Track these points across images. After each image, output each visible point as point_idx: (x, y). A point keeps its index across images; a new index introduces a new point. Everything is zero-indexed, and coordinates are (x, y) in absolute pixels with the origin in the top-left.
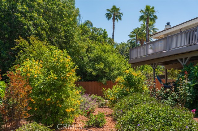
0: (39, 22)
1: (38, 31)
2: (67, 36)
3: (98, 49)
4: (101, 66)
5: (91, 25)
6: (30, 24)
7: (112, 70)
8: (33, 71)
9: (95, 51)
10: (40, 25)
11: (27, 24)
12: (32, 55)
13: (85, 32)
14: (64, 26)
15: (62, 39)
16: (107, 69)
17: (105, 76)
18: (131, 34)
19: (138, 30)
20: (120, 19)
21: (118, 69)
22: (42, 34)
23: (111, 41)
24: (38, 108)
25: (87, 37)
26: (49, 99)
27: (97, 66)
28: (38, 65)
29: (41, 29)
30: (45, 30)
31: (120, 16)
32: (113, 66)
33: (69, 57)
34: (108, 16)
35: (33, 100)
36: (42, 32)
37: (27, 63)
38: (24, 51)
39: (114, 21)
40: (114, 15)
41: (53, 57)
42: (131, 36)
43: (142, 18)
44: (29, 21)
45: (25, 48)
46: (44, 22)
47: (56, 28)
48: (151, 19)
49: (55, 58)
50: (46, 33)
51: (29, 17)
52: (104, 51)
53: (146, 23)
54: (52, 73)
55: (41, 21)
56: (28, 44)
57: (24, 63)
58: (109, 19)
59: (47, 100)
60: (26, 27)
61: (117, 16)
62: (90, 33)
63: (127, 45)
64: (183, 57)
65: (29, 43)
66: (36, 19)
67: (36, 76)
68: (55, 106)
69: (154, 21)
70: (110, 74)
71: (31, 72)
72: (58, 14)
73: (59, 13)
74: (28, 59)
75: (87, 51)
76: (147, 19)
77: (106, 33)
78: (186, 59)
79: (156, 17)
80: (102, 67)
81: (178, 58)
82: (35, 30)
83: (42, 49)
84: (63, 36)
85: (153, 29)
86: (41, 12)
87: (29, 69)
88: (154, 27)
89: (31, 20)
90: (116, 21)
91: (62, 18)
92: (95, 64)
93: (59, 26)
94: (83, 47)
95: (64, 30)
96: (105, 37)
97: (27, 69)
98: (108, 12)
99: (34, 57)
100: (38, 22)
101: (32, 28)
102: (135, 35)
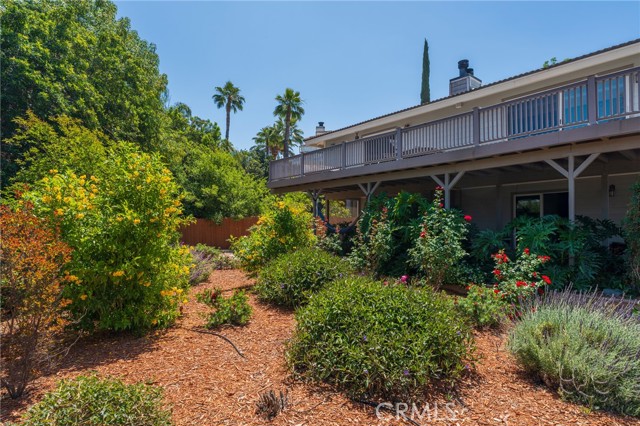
0: (81, 88)
1: (77, 106)
2: (145, 126)
3: (204, 159)
4: (214, 190)
5: (189, 112)
6: (56, 88)
7: (231, 199)
8: (73, 203)
9: (200, 163)
10: (84, 94)
11: (49, 88)
12: (65, 162)
13: (178, 125)
14: (137, 106)
15: (133, 131)
16: (224, 197)
17: (219, 210)
18: (258, 137)
19: (271, 132)
20: (241, 108)
21: (244, 197)
22: (89, 115)
23: (227, 146)
24: (90, 293)
25: (182, 135)
26: (120, 273)
27: (206, 190)
28: (84, 187)
29: (87, 103)
30: (96, 109)
31: (240, 102)
32: (234, 191)
33: (165, 170)
34: (219, 100)
35: (76, 278)
36: (89, 111)
37: (55, 182)
38: (42, 151)
39: (228, 110)
40: (229, 99)
41: (127, 169)
42: (259, 141)
43: (279, 110)
44: (52, 82)
45: (45, 141)
46: (93, 88)
47: (120, 107)
48: (294, 114)
49: (130, 171)
50: (99, 115)
51: (54, 72)
52: (217, 163)
53: (283, 119)
54: (126, 209)
55: (85, 86)
56: (54, 134)
57: (45, 180)
58: (219, 106)
59: (115, 274)
60: (45, 95)
61: (234, 102)
62: (188, 128)
63: (252, 155)
64: (369, 181)
65: (57, 130)
66: (70, 79)
67: (81, 215)
68: (134, 284)
69: (299, 118)
70: (229, 206)
71: (67, 205)
72: (126, 78)
73: (126, 75)
74: (56, 171)
75: (183, 162)
76: (288, 113)
77: (218, 129)
78: (373, 184)
79: (302, 111)
80: (215, 193)
81: (359, 183)
82: (70, 104)
83: (92, 148)
84: (135, 126)
85: (295, 131)
86: (82, 68)
87: (59, 197)
88: (297, 128)
89: (59, 80)
90: (232, 111)
91: (135, 86)
92: (199, 186)
93: (127, 103)
94: (177, 153)
95: (138, 113)
96: (216, 138)
97: (54, 197)
98: (219, 94)
99: (71, 166)
100: (77, 88)
101: (60, 99)
102: (264, 138)
